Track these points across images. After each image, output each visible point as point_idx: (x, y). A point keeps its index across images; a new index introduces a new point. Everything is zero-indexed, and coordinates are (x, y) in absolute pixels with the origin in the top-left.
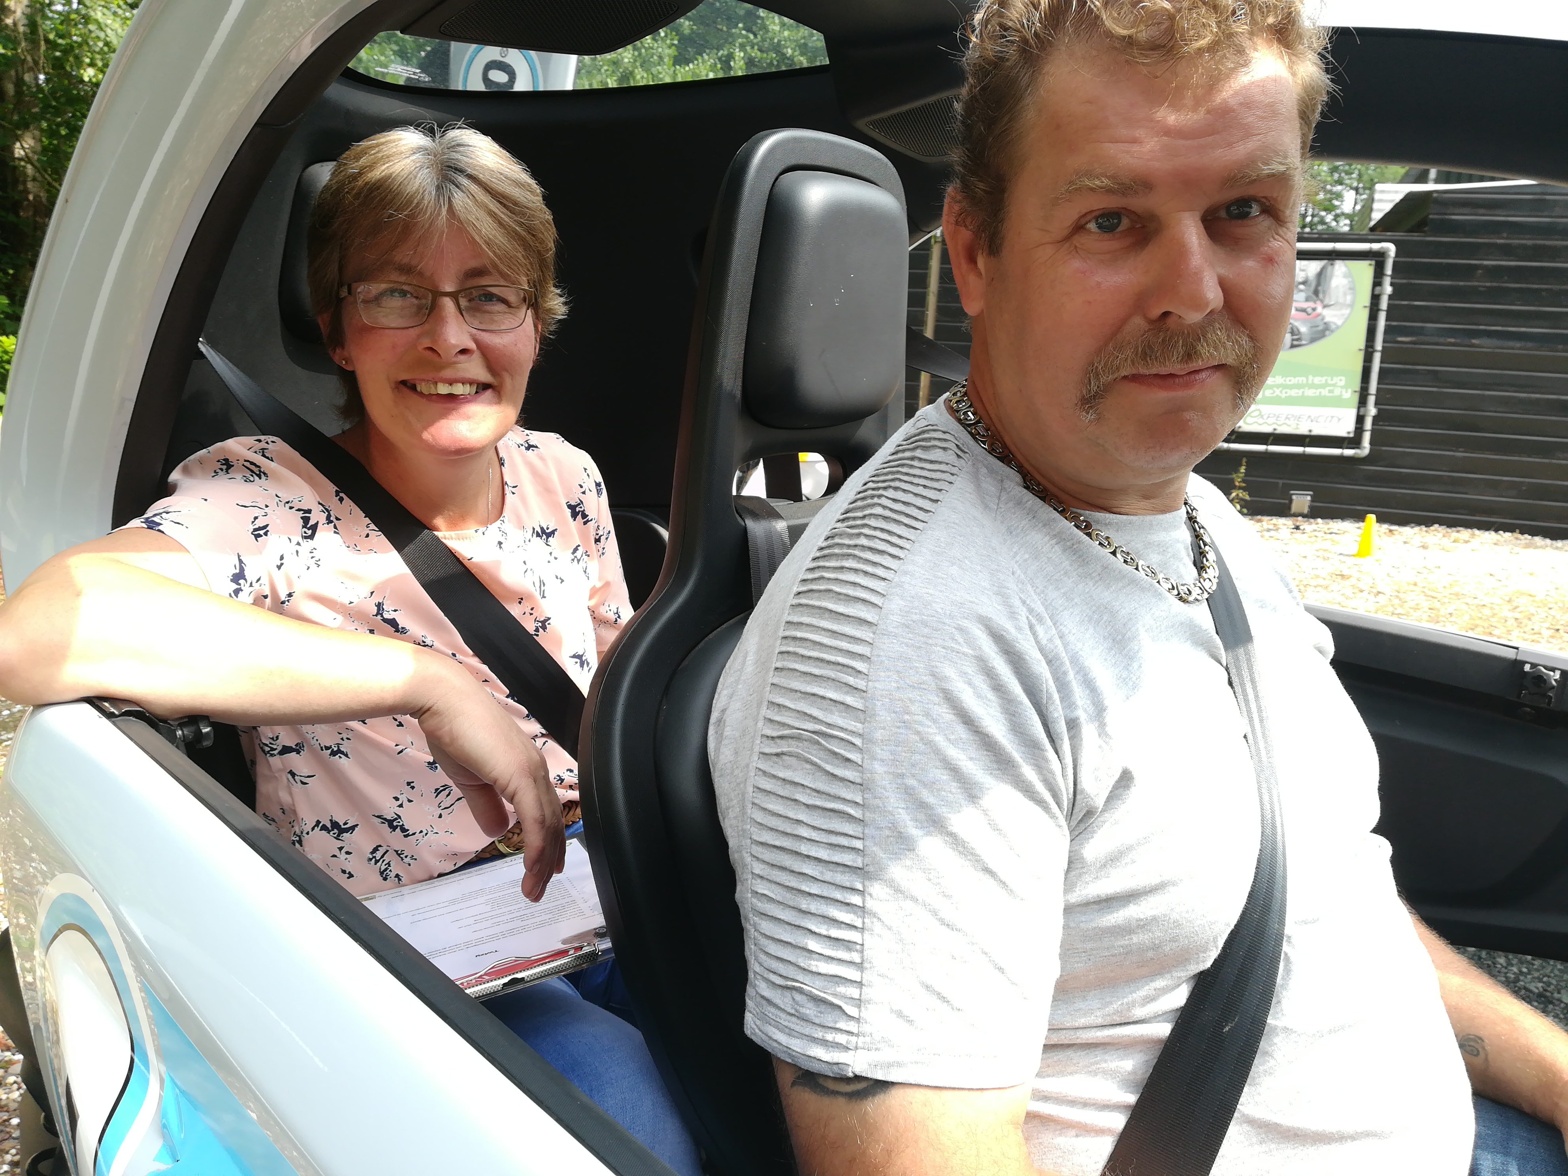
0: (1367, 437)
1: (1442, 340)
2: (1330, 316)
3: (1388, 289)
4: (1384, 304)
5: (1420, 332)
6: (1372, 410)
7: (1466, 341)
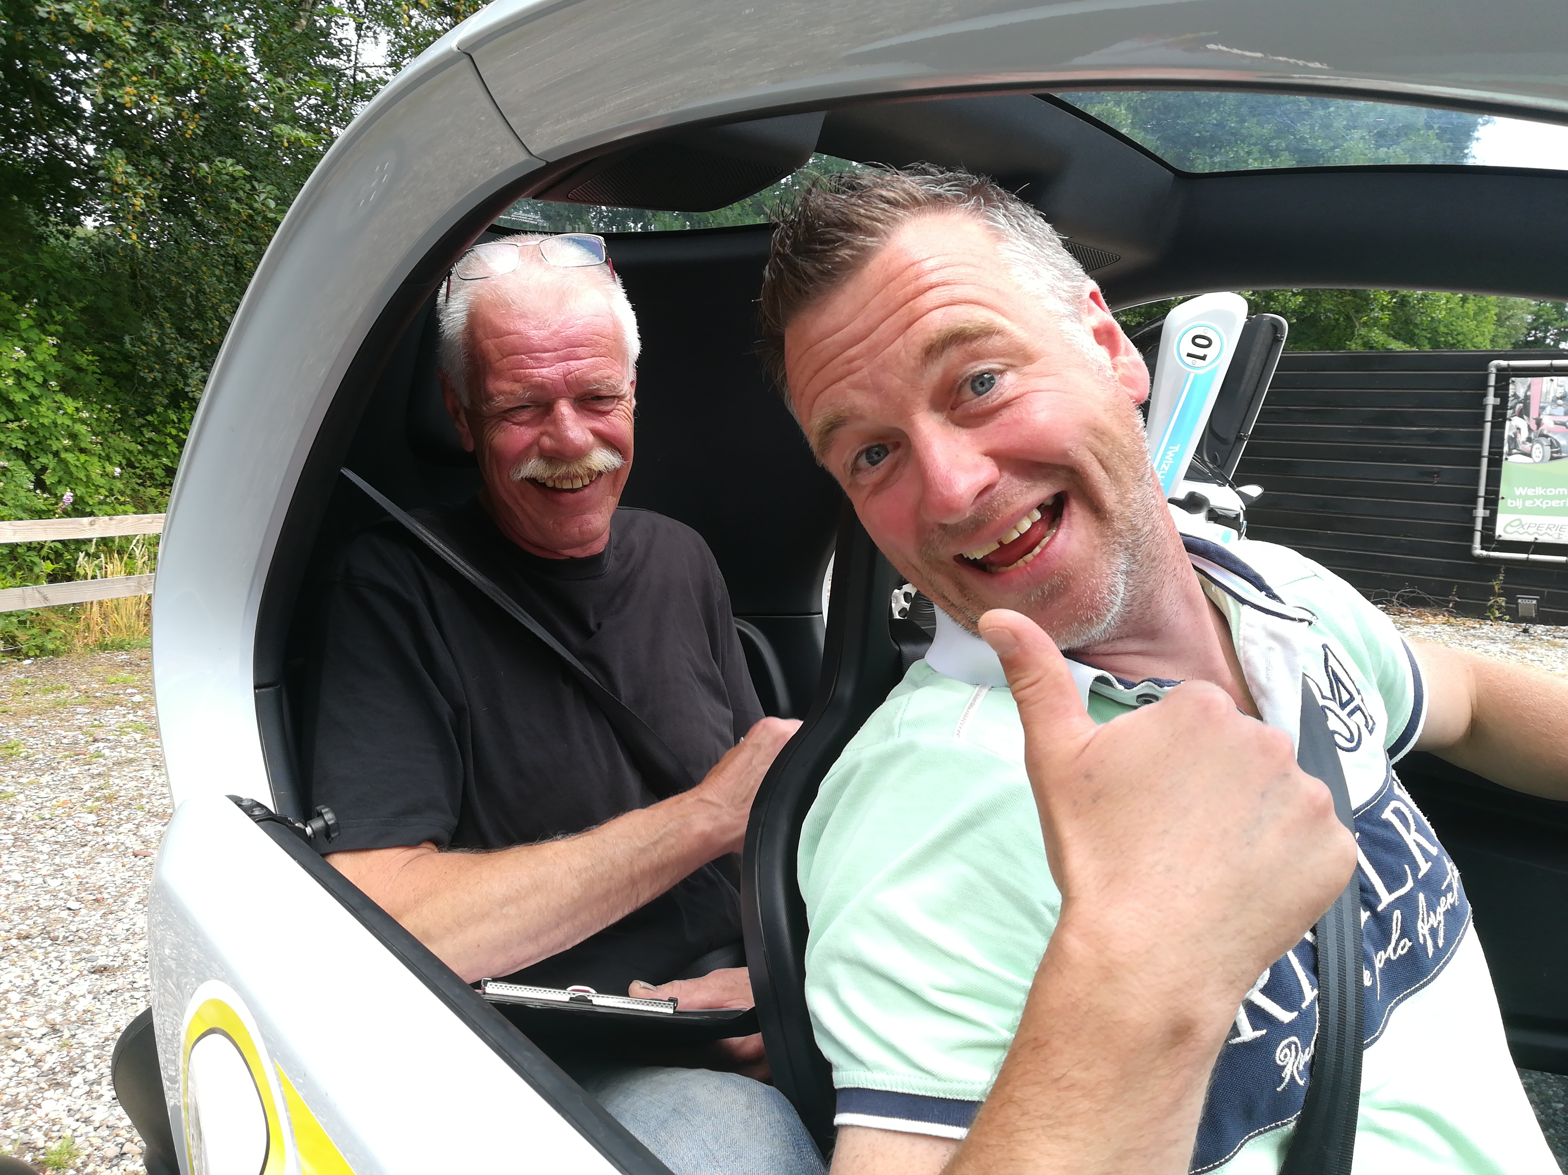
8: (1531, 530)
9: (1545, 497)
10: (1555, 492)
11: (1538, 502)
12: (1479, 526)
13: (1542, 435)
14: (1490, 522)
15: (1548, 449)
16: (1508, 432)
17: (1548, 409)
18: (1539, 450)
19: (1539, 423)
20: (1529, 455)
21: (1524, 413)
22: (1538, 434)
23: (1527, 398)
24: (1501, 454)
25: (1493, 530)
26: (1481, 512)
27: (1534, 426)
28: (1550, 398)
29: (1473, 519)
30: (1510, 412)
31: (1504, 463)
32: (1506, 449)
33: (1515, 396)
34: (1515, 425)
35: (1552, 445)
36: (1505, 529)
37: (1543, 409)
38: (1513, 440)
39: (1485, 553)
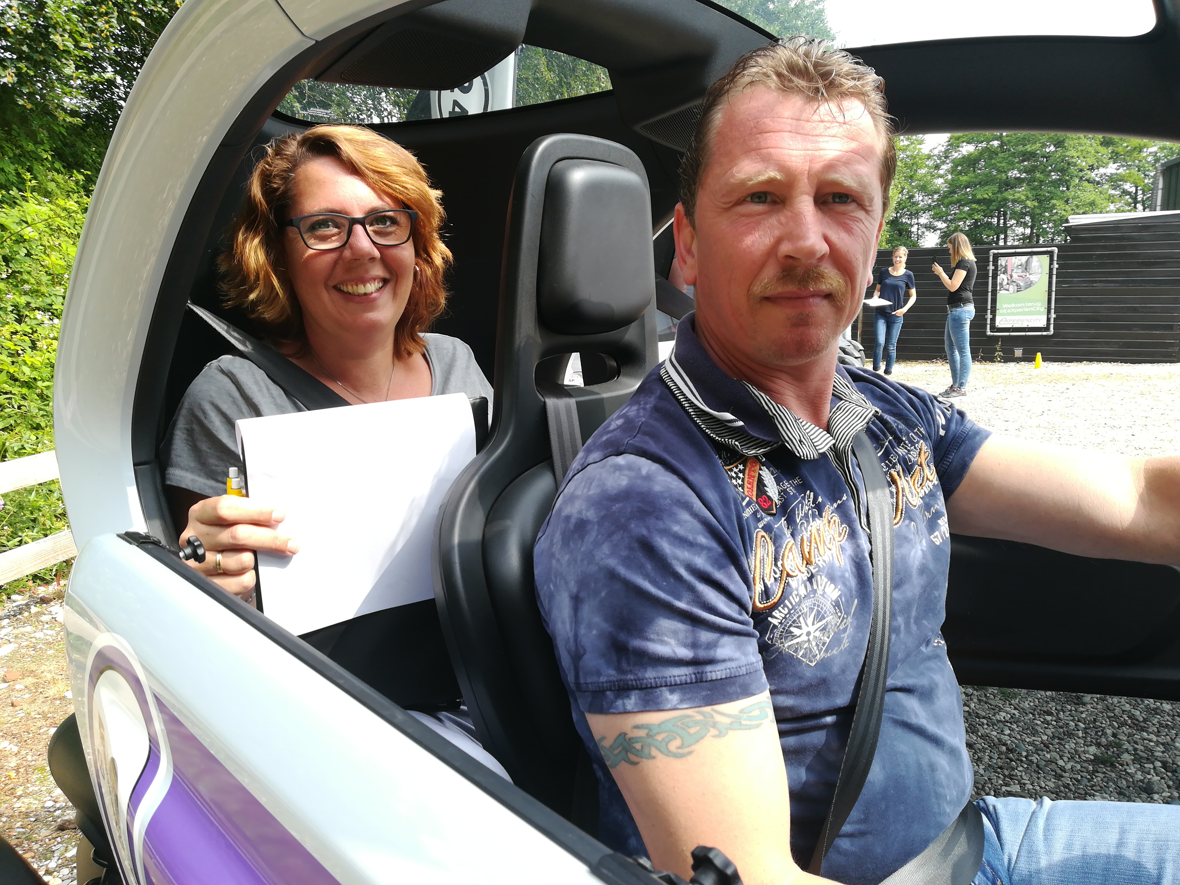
0: (1052, 326)
1: (1080, 285)
2: (1032, 278)
3: (1056, 266)
4: (1055, 272)
5: (1071, 282)
6: (1053, 316)
7: (1091, 285)
8: (1011, 322)
9: (1016, 308)
10: (1019, 305)
11: (1013, 310)
12: (989, 322)
13: (1013, 282)
14: (993, 320)
15: (1016, 287)
16: (999, 281)
17: (1015, 271)
18: (1012, 288)
19: (1011, 276)
20: (1008, 290)
21: (1005, 272)
22: (1011, 281)
23: (1006, 266)
24: (996, 290)
25: (995, 323)
26: (989, 316)
27: (1009, 278)
28: (1016, 265)
29: (986, 319)
30: (999, 272)
31: (998, 294)
32: (998, 288)
33: (1001, 265)
34: (1002, 278)
35: (1017, 286)
36: (1000, 322)
37: (1012, 270)
38: (1001, 284)
39: (992, 334)
